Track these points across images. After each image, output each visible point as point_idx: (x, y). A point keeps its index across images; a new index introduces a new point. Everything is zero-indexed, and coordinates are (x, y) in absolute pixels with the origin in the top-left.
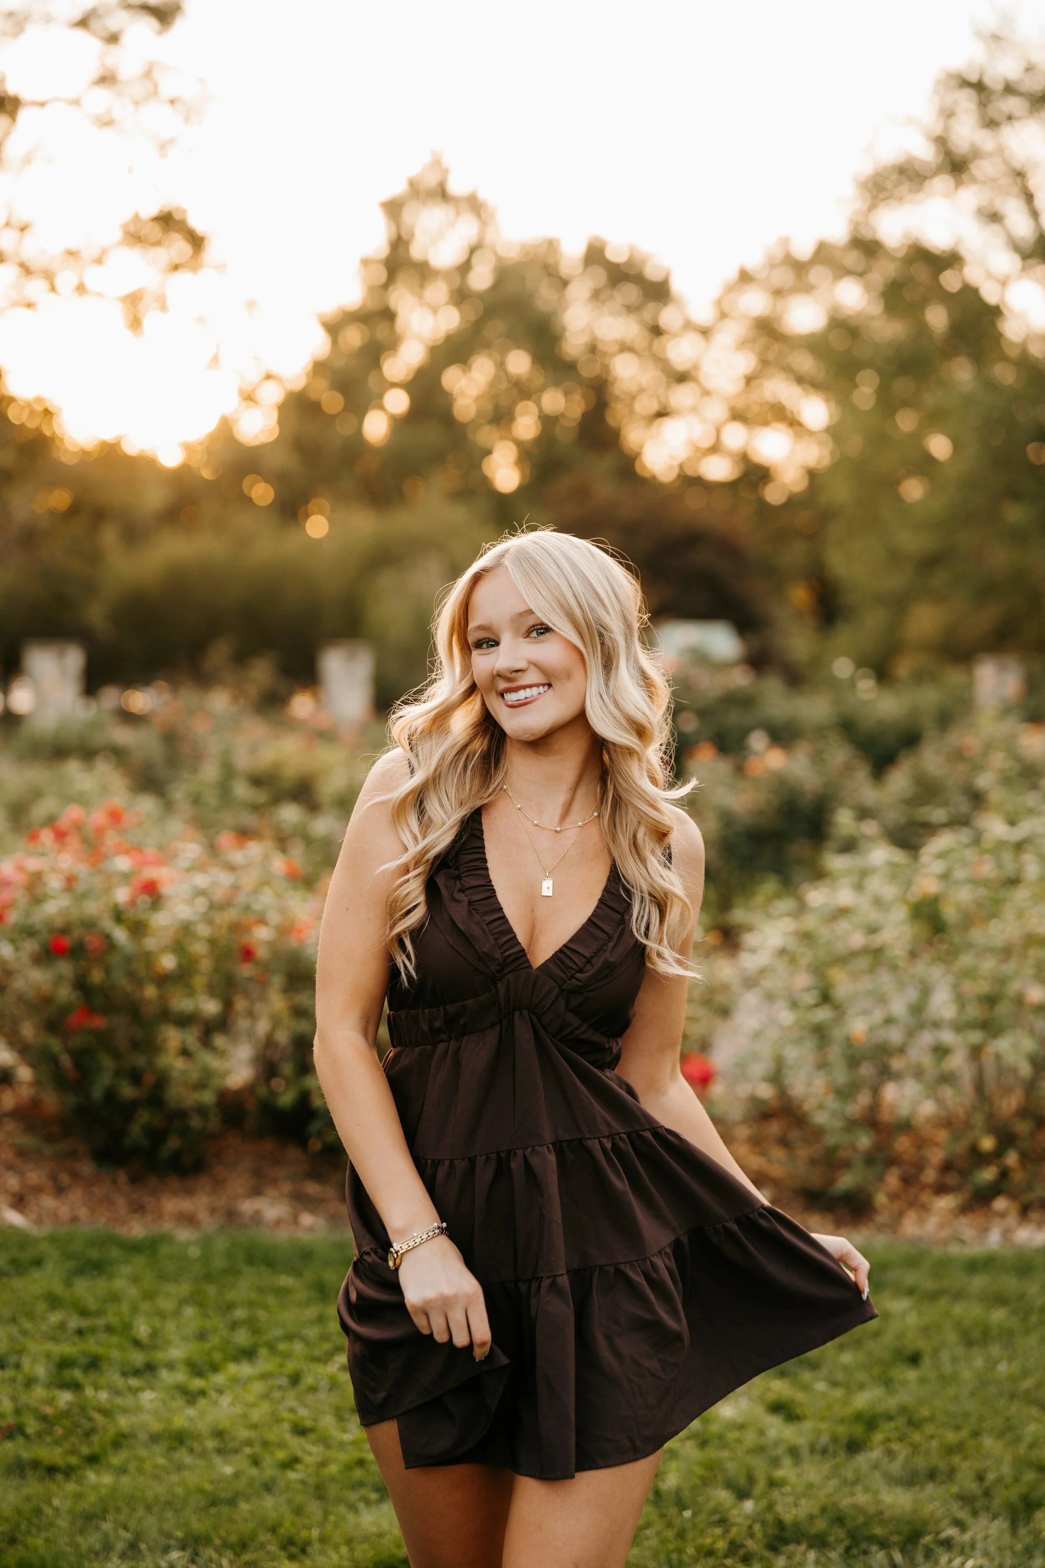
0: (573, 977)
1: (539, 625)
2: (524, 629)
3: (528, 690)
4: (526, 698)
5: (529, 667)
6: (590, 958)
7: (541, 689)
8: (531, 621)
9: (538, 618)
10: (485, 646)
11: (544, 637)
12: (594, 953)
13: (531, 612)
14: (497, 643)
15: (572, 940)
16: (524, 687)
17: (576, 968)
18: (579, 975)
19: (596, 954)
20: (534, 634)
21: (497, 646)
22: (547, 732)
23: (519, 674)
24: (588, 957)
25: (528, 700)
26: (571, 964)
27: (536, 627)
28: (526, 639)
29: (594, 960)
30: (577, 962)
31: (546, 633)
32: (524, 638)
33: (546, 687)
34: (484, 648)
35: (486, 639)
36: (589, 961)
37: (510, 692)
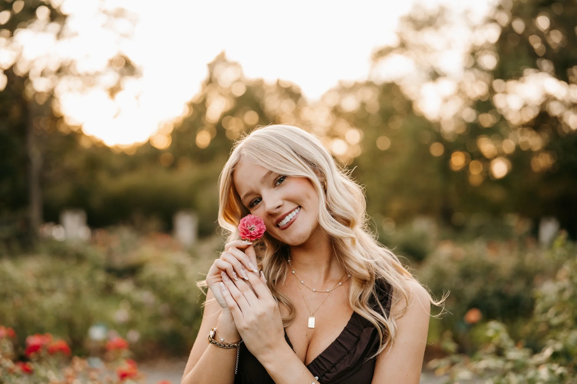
0: (324, 375)
1: (278, 177)
2: (271, 183)
3: (290, 215)
4: (291, 219)
5: (284, 202)
6: (334, 364)
7: (297, 211)
8: (273, 177)
9: (276, 174)
10: (255, 204)
11: (284, 182)
12: (338, 361)
13: (271, 172)
14: (261, 199)
15: (324, 352)
16: (287, 214)
17: (325, 370)
18: (327, 374)
19: (339, 361)
20: (278, 183)
21: (261, 200)
22: (311, 233)
23: (280, 208)
24: (333, 364)
25: (292, 220)
26: (322, 367)
27: (277, 180)
28: (275, 188)
29: (338, 366)
30: (326, 366)
31: (284, 179)
32: (274, 188)
33: (299, 209)
34: (255, 205)
35: (253, 200)
36: (334, 366)
37: (281, 221)
